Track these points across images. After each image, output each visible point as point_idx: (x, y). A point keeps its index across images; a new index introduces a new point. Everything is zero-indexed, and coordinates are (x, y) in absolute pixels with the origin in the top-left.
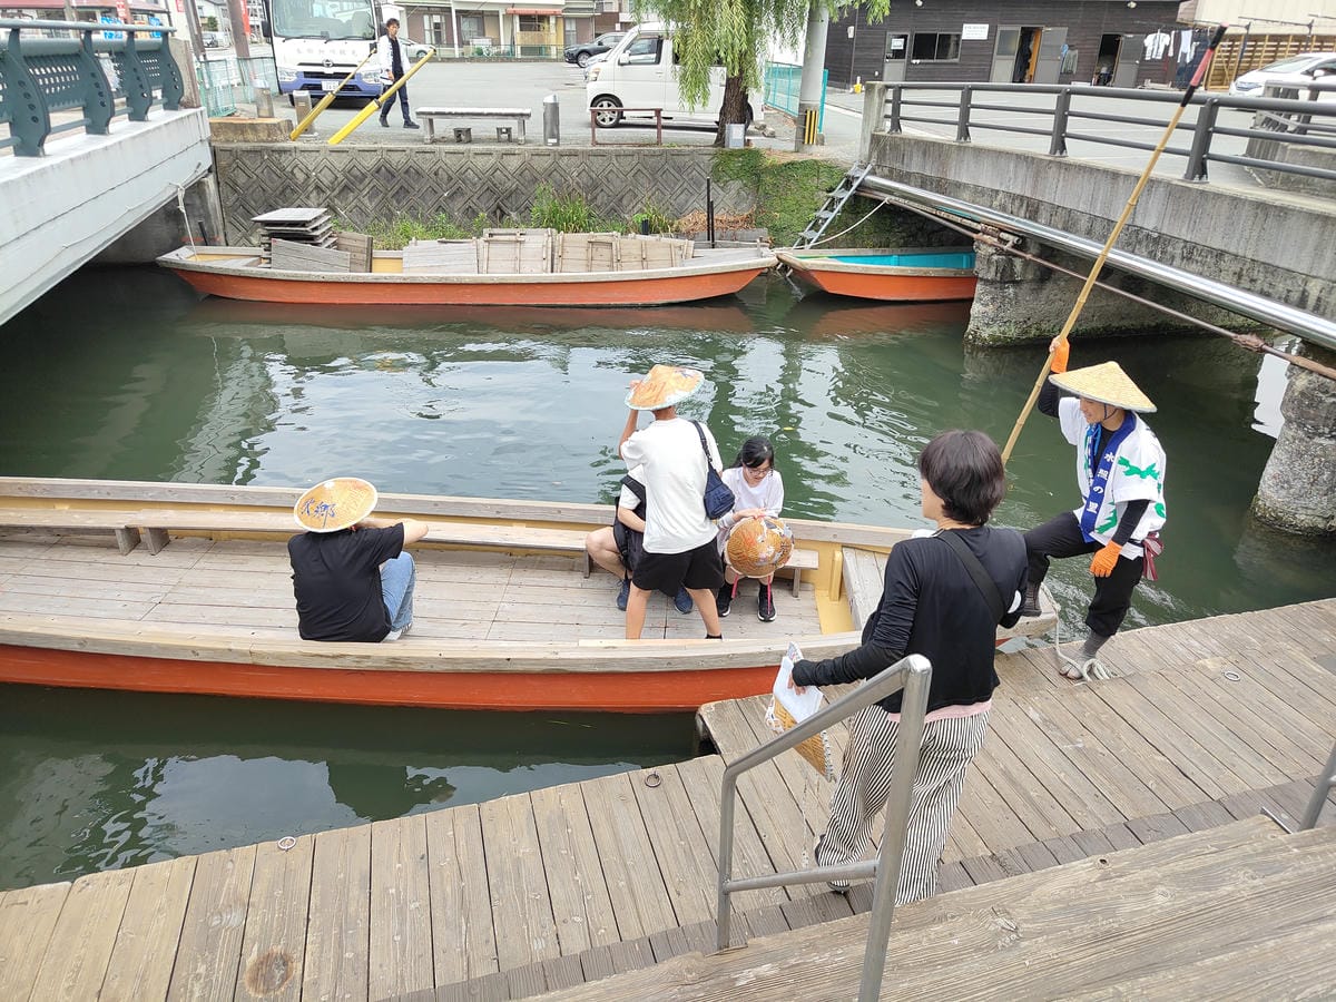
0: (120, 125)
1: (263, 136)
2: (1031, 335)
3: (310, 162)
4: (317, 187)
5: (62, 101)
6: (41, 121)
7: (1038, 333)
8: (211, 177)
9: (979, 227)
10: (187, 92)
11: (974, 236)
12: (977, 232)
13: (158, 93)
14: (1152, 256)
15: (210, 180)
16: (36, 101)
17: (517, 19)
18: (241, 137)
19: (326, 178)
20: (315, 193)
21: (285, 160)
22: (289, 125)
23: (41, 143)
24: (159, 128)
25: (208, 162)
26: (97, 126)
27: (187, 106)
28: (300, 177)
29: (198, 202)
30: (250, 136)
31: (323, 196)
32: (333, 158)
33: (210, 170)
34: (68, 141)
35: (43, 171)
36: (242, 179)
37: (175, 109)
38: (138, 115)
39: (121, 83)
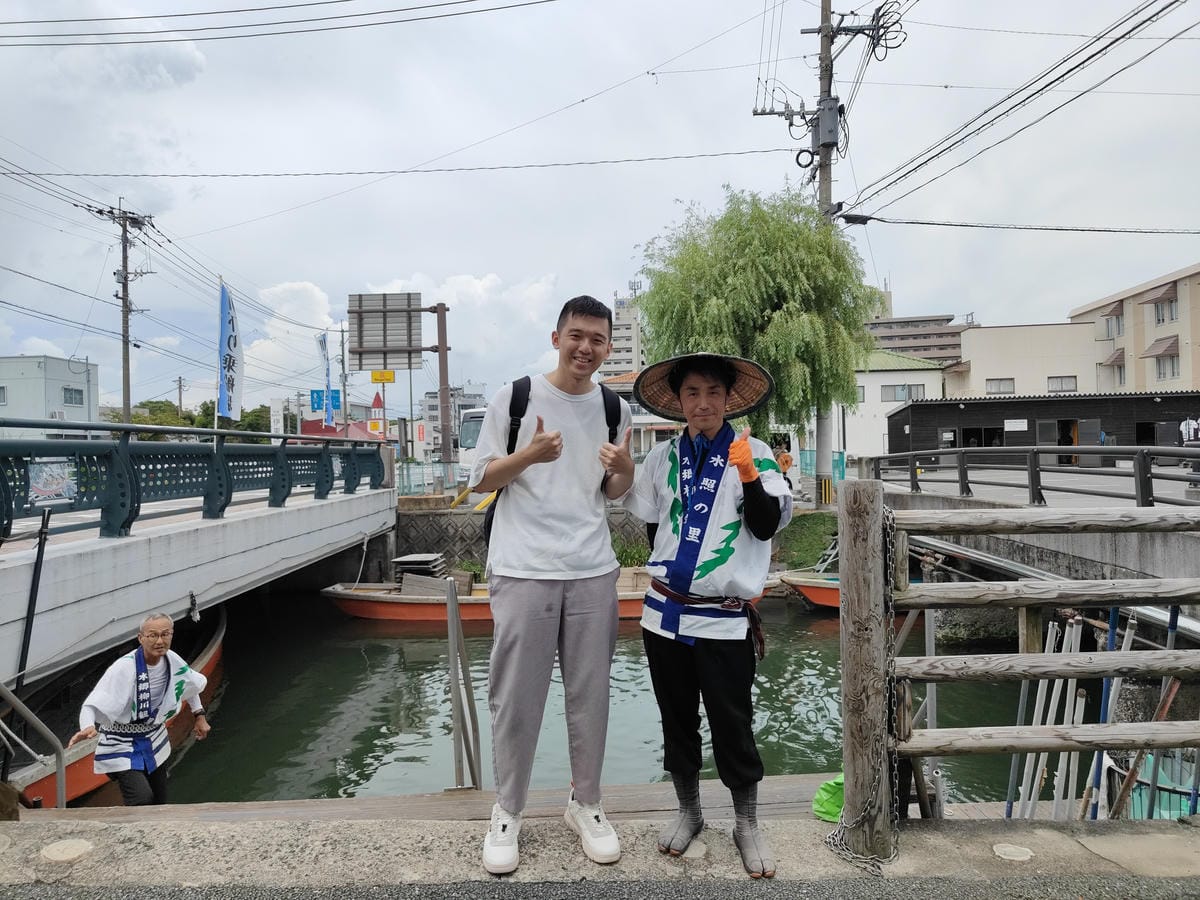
0: (336, 496)
1: (432, 505)
2: (981, 637)
3: (459, 521)
4: (461, 538)
5: (304, 480)
6: (287, 488)
7: (986, 635)
8: (393, 532)
9: (923, 551)
10: (386, 478)
11: (920, 558)
12: (922, 555)
13: (367, 480)
14: (1023, 561)
15: (392, 536)
16: (286, 477)
17: (654, 434)
18: (418, 507)
19: (468, 532)
20: (459, 542)
21: (443, 521)
22: (452, 498)
23: (284, 500)
24: (361, 498)
25: (392, 521)
26: (321, 494)
27: (384, 487)
28: (451, 531)
29: (381, 548)
30: (424, 506)
31: (465, 544)
32: (475, 518)
33: (393, 528)
34: (301, 499)
35: (281, 514)
36: (413, 533)
37: (377, 488)
38: (350, 489)
39: (343, 472)
